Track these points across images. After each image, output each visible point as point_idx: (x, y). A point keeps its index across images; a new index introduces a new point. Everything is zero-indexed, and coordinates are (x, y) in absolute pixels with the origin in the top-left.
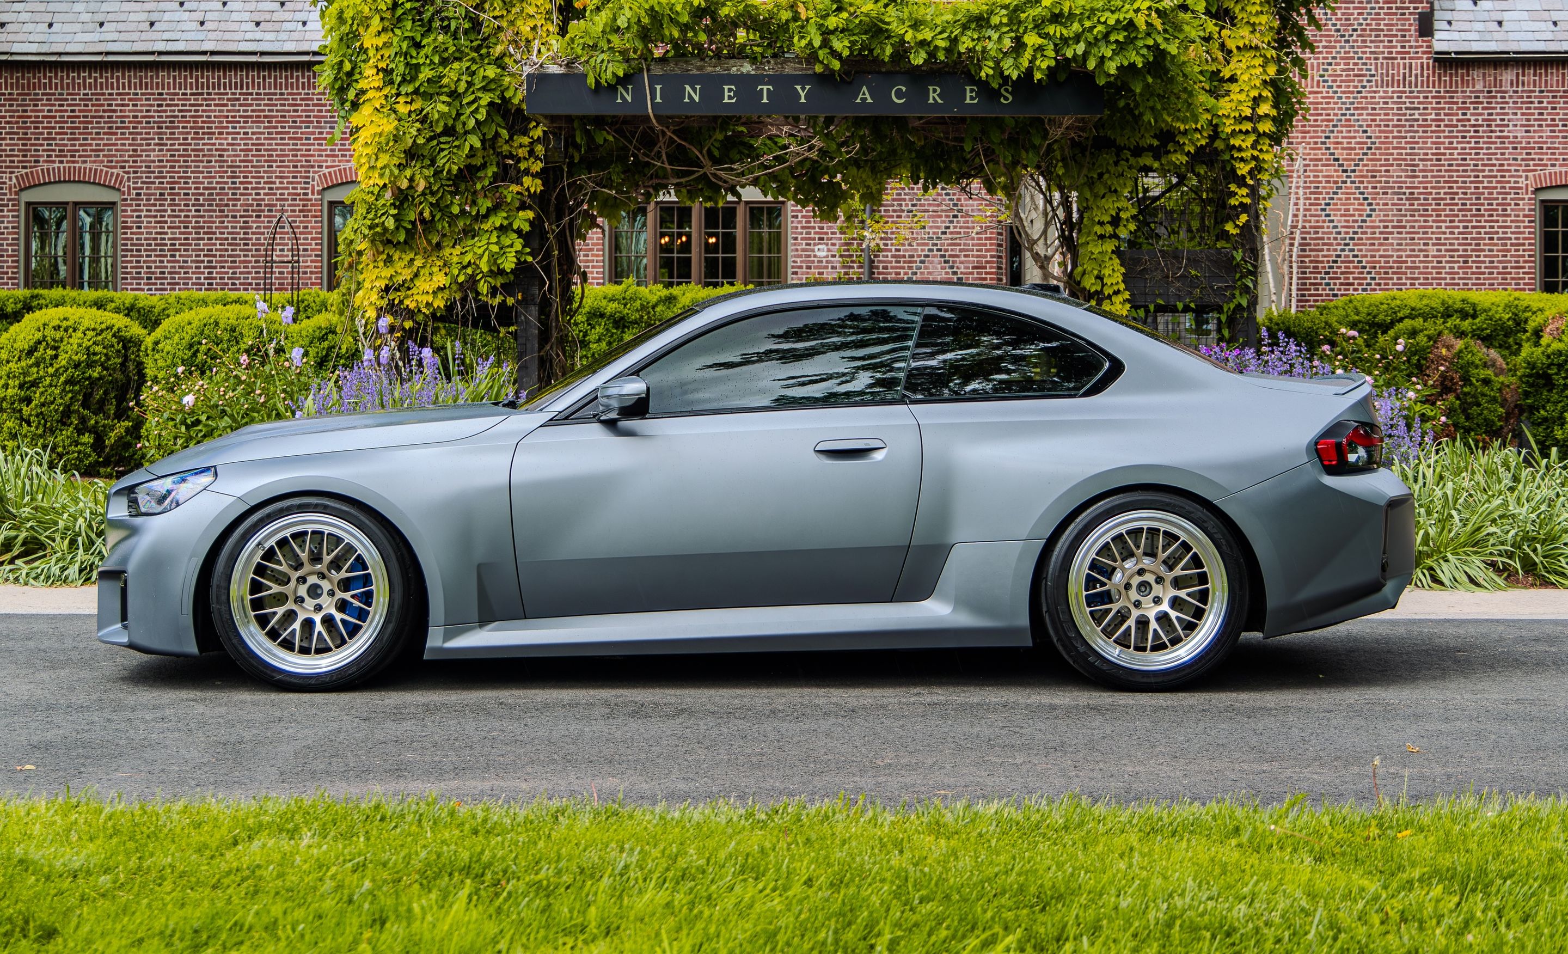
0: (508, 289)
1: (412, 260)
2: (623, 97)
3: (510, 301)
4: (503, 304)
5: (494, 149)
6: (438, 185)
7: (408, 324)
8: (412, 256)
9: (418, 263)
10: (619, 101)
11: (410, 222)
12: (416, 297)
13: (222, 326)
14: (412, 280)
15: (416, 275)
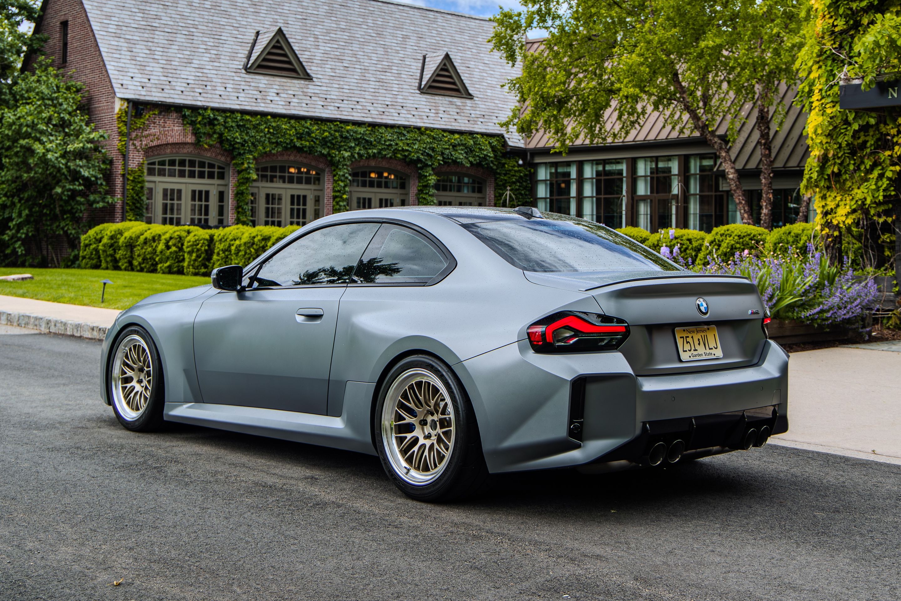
0: (887, 213)
1: (836, 197)
2: (892, 95)
3: (890, 220)
4: (885, 222)
5: (878, 130)
6: (842, 153)
7: (836, 233)
8: (835, 194)
9: (838, 199)
10: (890, 97)
11: (828, 175)
12: (837, 218)
13: (792, 234)
14: (836, 208)
15: (838, 206)
